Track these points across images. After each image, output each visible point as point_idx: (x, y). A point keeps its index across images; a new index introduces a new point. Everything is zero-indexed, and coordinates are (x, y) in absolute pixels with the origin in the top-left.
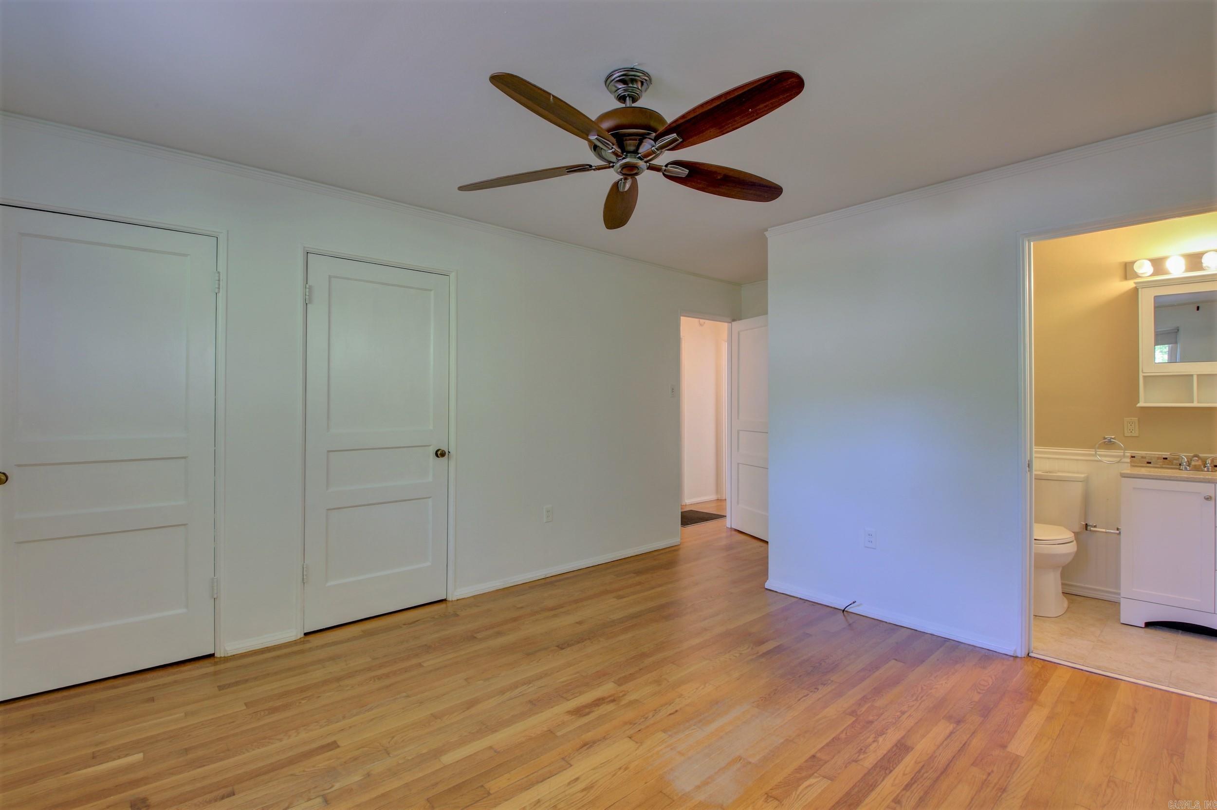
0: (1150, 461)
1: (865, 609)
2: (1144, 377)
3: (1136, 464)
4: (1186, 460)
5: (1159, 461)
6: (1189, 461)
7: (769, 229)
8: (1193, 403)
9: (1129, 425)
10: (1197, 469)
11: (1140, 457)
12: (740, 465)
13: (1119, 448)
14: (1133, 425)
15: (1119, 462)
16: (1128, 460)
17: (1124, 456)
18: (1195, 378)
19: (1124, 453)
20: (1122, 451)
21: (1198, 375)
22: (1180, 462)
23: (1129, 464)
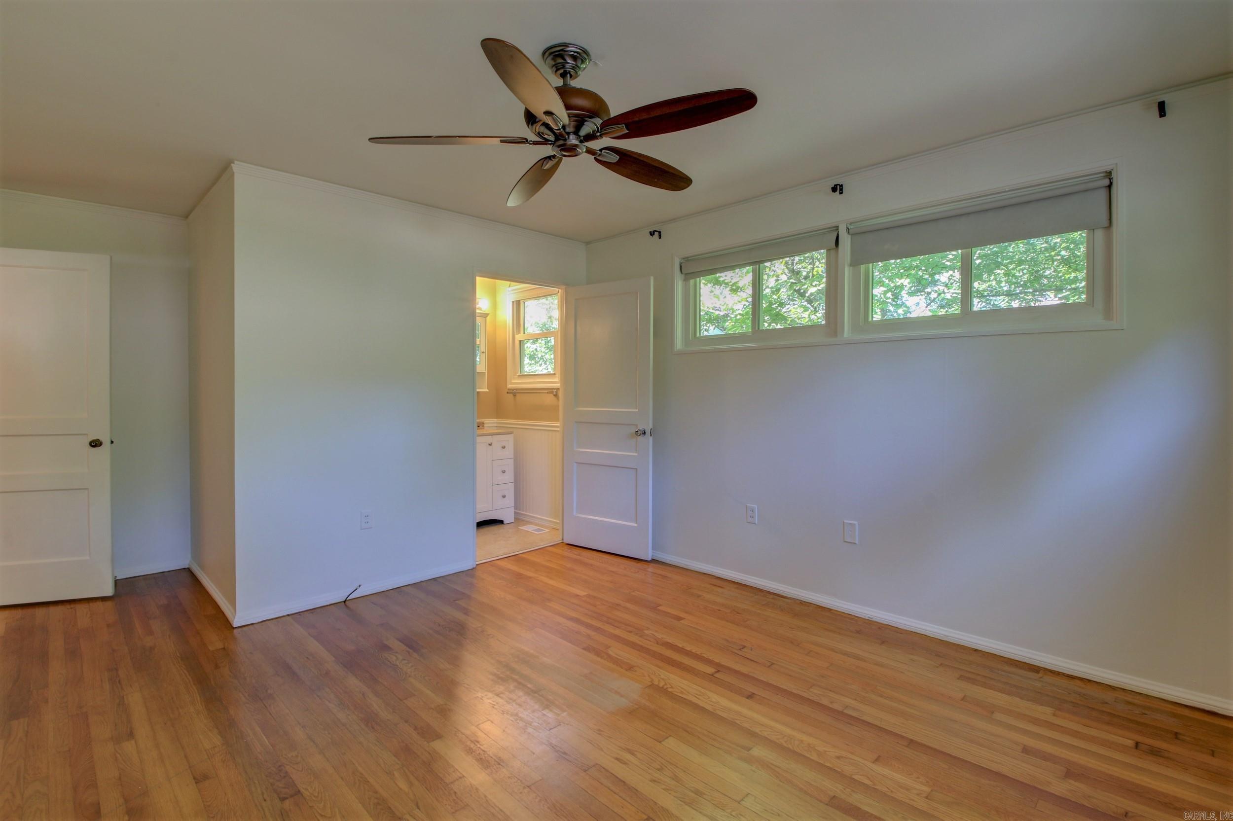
7: (237, 163)
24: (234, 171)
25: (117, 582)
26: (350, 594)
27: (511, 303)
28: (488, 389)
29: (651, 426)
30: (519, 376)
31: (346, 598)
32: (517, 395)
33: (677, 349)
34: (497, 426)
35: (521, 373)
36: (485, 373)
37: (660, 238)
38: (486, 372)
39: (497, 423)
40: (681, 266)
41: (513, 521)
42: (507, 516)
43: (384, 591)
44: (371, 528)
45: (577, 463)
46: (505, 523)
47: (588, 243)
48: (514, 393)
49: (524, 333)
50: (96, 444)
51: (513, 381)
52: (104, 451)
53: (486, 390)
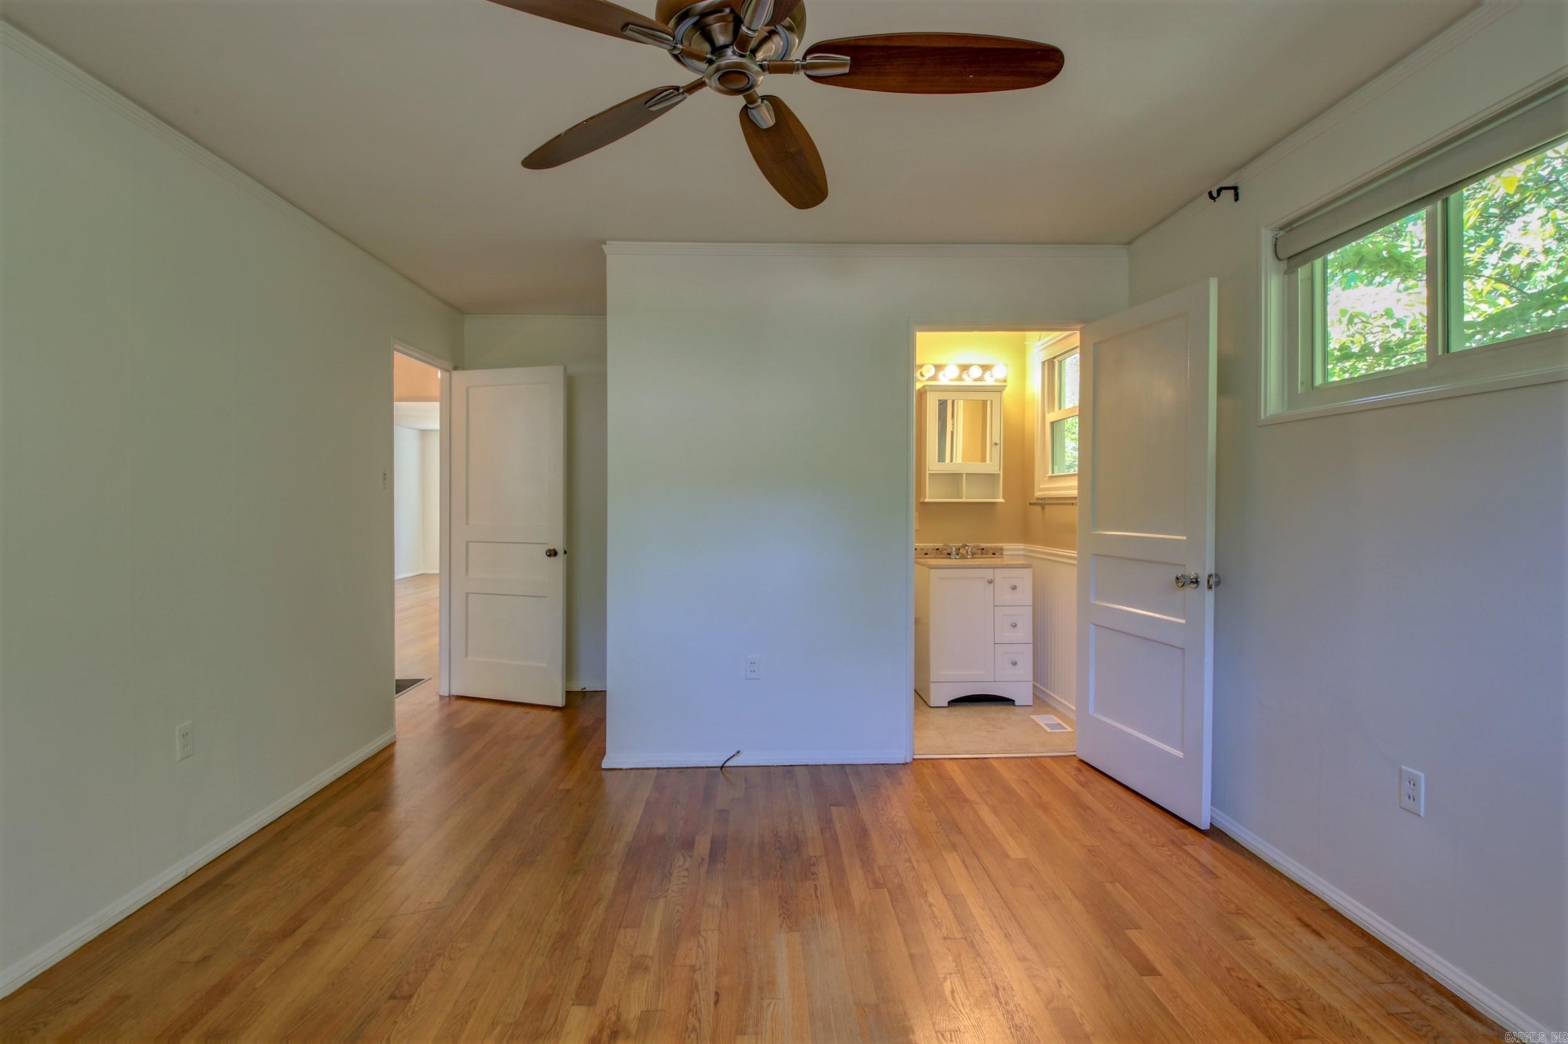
0: (927, 552)
1: (748, 758)
2: (930, 474)
4: (955, 550)
5: (933, 551)
6: (958, 550)
7: (608, 242)
8: (961, 498)
10: (963, 557)
12: (470, 595)
18: (964, 476)
21: (967, 474)
22: (950, 552)
24: (606, 253)
25: (569, 694)
26: (728, 760)
27: (1040, 365)
28: (1003, 498)
29: (1210, 568)
30: (1051, 477)
31: (723, 763)
32: (1047, 507)
33: (1268, 415)
34: (1024, 555)
35: (1053, 472)
36: (999, 474)
37: (1237, 199)
38: (1001, 473)
39: (1024, 549)
40: (1276, 245)
41: (1031, 704)
42: (1022, 693)
43: (773, 766)
44: (758, 679)
45: (1095, 625)
46: (1016, 704)
47: (1130, 243)
48: (1044, 503)
49: (1060, 408)
50: (552, 553)
51: (1041, 486)
52: (560, 560)
53: (1001, 500)
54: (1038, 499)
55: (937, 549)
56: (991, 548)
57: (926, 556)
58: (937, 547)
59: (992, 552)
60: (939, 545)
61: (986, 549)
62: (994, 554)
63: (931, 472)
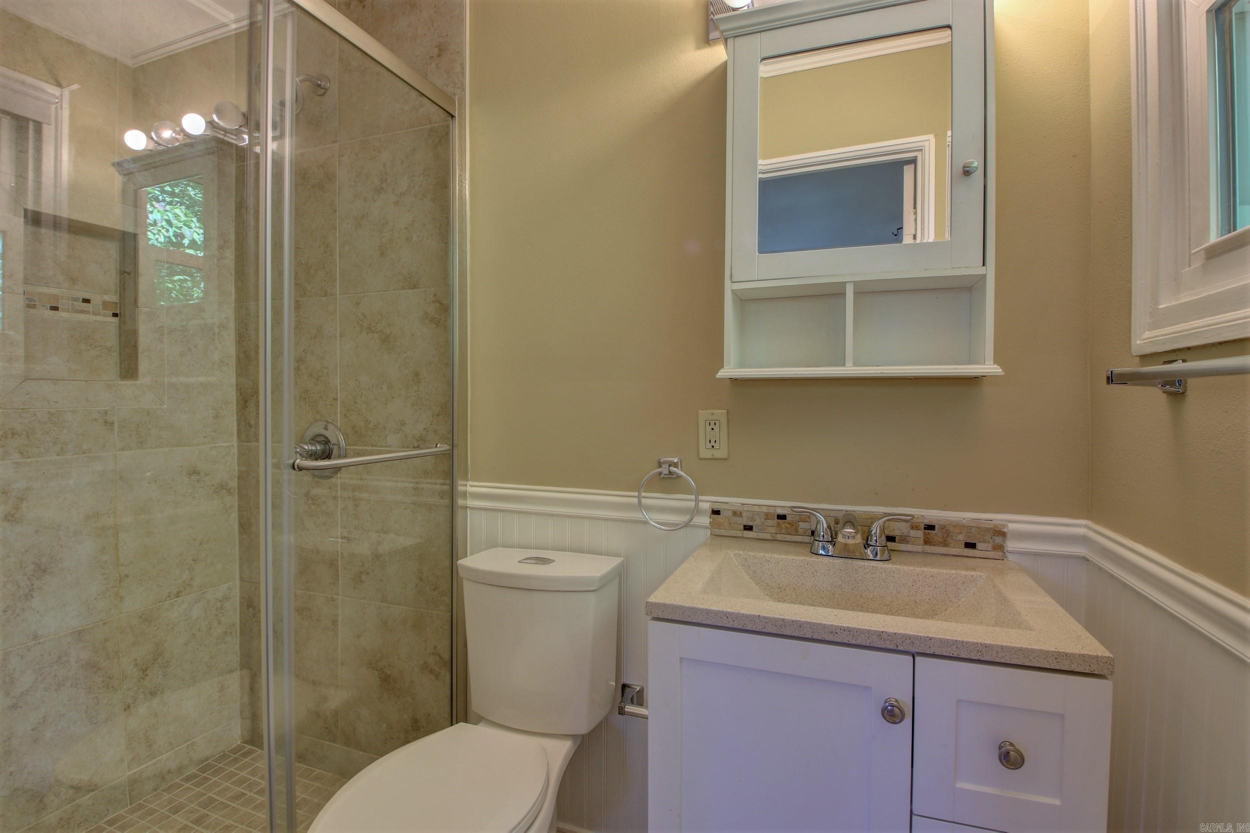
0: (750, 524)
3: (723, 532)
4: (825, 526)
5: (769, 522)
6: (832, 525)
8: (844, 365)
9: (709, 428)
11: (730, 514)
13: (687, 490)
14: (716, 428)
15: (687, 525)
16: (705, 520)
17: (696, 511)
18: (849, 293)
19: (697, 501)
20: (693, 497)
21: (856, 288)
22: (813, 528)
23: (709, 532)
36: (984, 277)
51: (1165, 305)
53: (989, 367)
54: (1146, 358)
55: (782, 517)
56: (960, 526)
57: (748, 534)
58: (780, 512)
59: (962, 538)
60: (782, 505)
61: (943, 527)
62: (971, 546)
63: (737, 286)
